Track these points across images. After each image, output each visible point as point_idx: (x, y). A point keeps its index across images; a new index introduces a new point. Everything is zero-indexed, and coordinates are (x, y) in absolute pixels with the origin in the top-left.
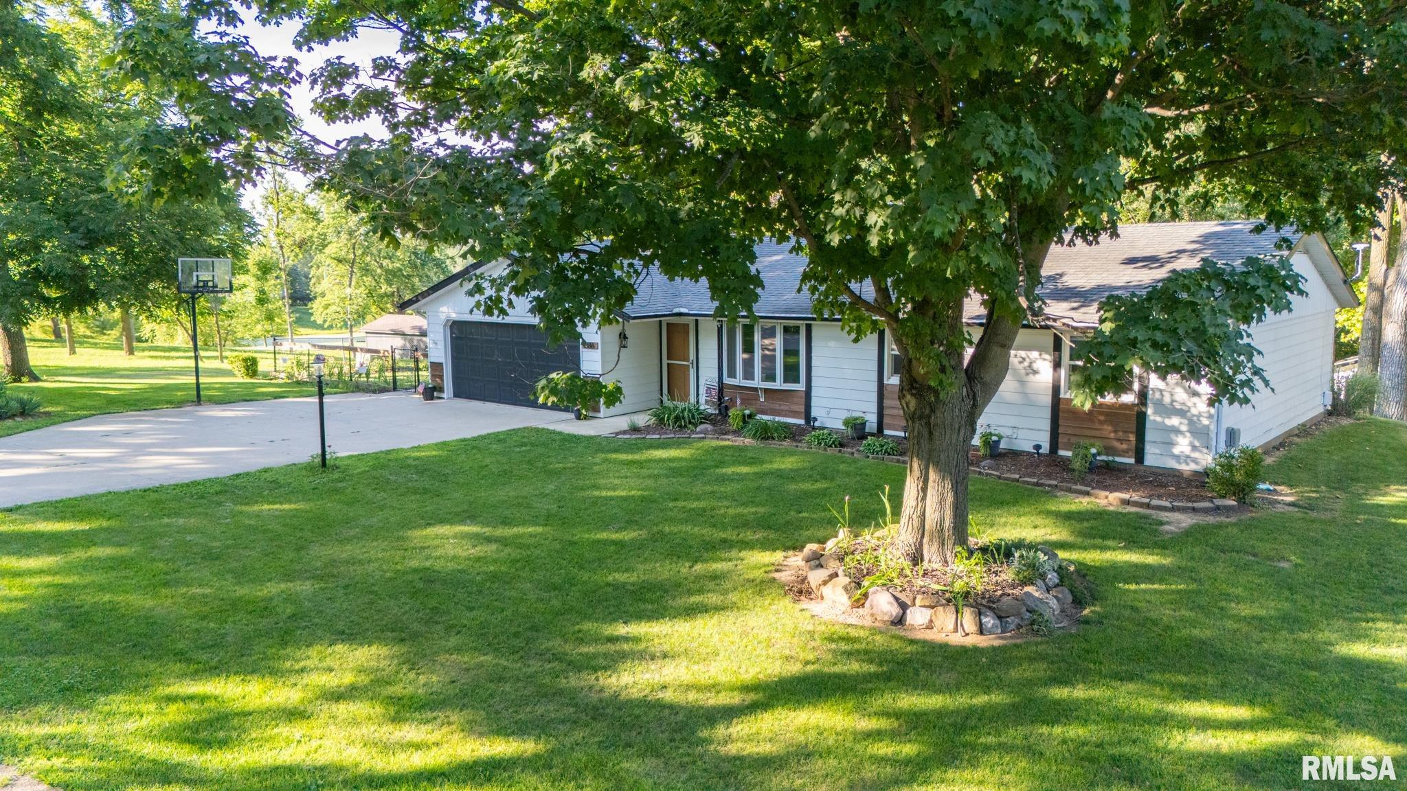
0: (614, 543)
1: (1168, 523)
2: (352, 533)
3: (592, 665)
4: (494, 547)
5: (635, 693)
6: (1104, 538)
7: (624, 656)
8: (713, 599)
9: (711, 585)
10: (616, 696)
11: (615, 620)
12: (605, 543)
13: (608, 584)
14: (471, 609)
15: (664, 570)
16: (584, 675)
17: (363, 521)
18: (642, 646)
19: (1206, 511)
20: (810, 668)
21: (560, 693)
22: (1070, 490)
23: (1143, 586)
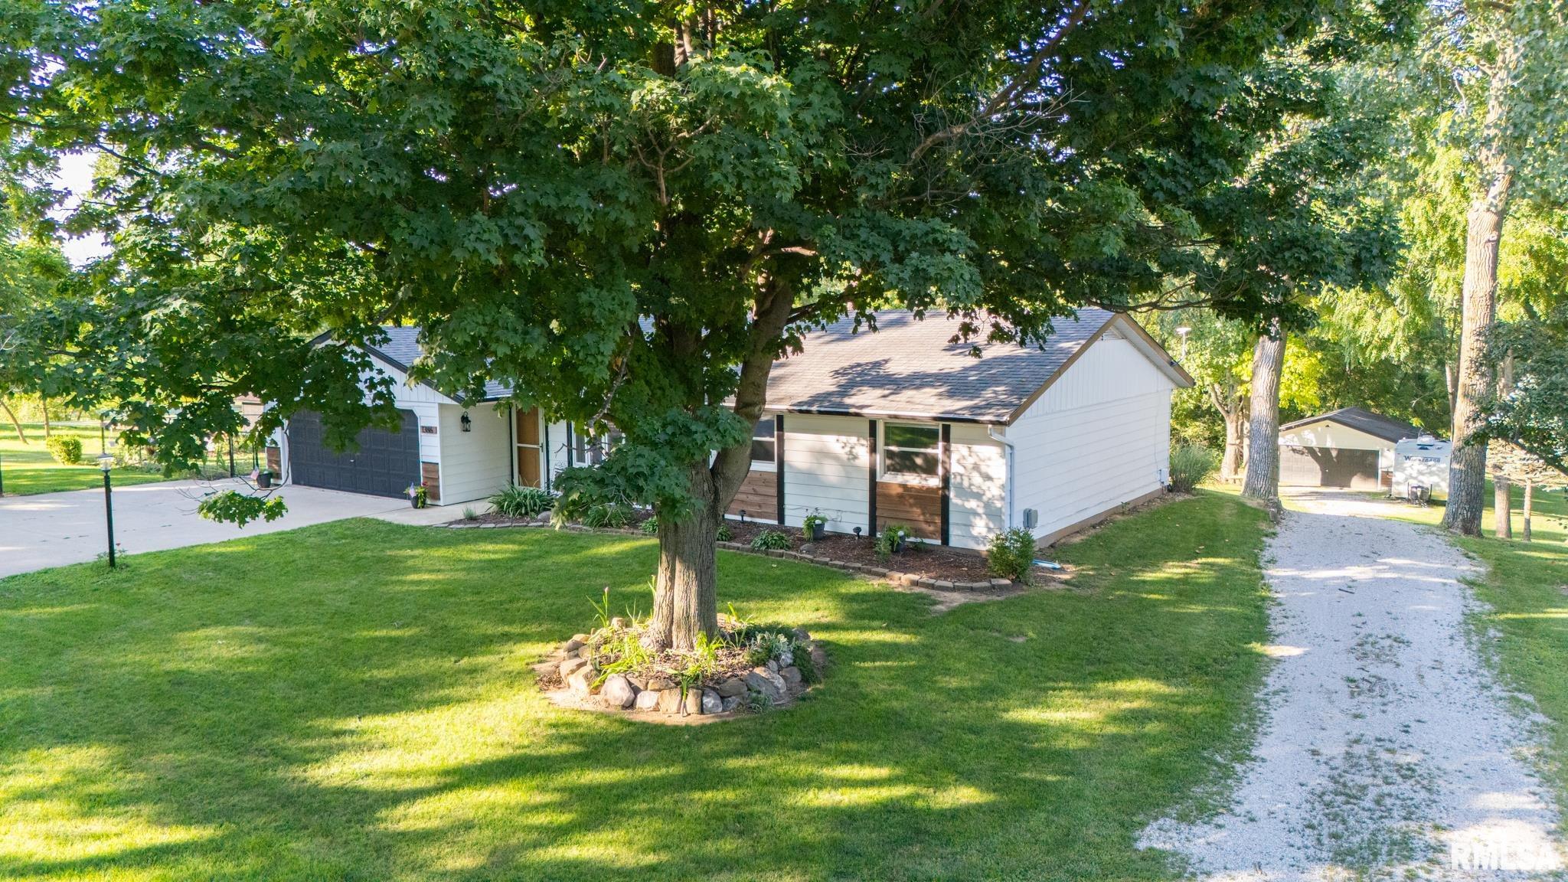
0: (391, 639)
1: (941, 603)
2: (118, 635)
3: (305, 759)
4: (262, 646)
5: (336, 782)
6: (872, 618)
7: (342, 748)
8: (462, 691)
9: (467, 678)
10: (317, 784)
11: (351, 715)
12: (382, 640)
13: (363, 681)
14: (208, 710)
15: (426, 665)
16: (293, 768)
17: (134, 624)
18: (365, 738)
19: (982, 590)
20: (519, 752)
21: (262, 784)
22: (869, 572)
23: (877, 664)
